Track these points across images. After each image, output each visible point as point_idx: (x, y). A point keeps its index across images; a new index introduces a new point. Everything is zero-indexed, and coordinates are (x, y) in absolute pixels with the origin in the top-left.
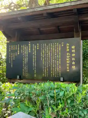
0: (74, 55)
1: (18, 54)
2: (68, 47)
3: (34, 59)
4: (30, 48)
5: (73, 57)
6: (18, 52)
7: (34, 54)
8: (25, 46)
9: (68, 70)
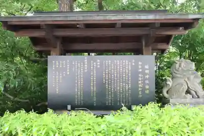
0: (147, 76)
1: (68, 73)
2: (140, 67)
3: (93, 81)
4: (86, 66)
5: (147, 79)
6: (68, 70)
7: (93, 74)
8: (78, 63)
9: (141, 96)
